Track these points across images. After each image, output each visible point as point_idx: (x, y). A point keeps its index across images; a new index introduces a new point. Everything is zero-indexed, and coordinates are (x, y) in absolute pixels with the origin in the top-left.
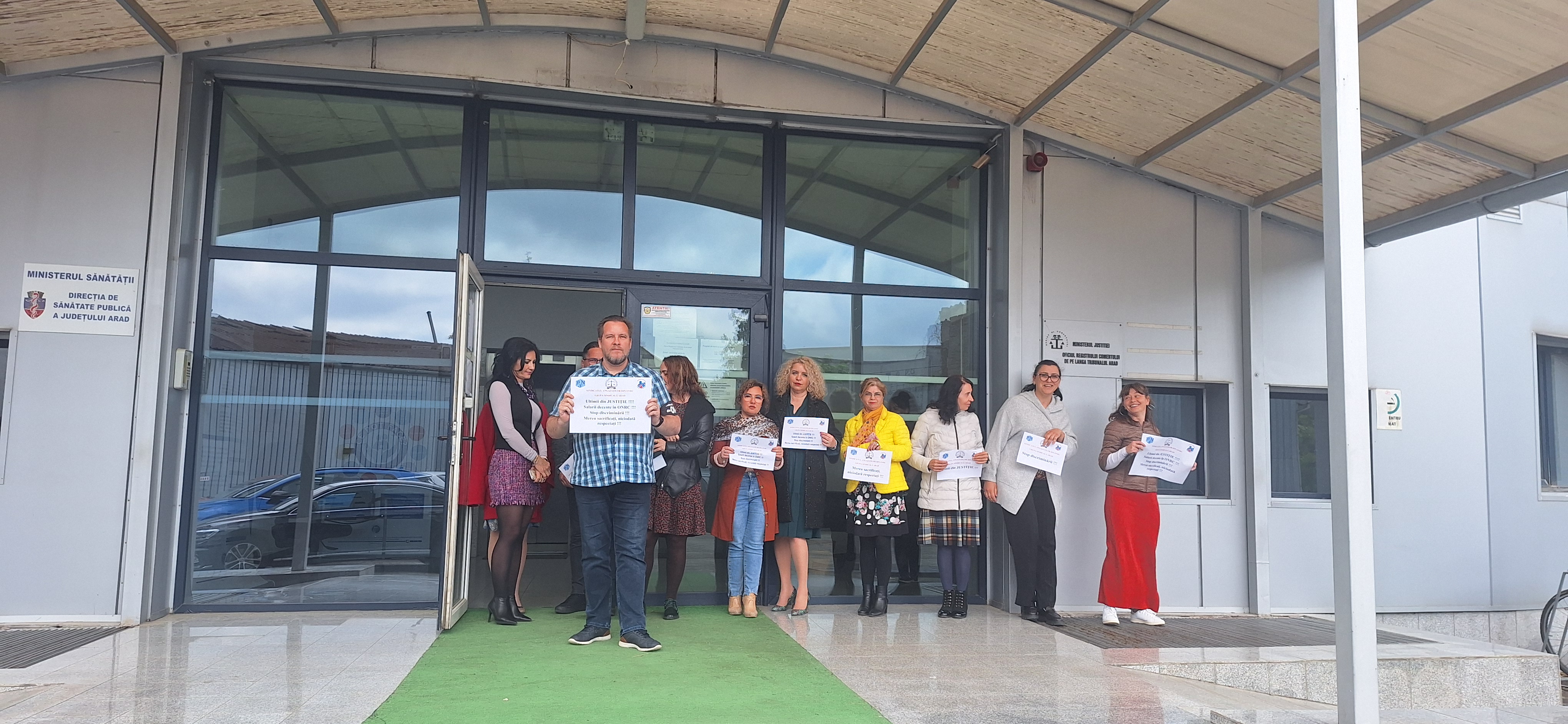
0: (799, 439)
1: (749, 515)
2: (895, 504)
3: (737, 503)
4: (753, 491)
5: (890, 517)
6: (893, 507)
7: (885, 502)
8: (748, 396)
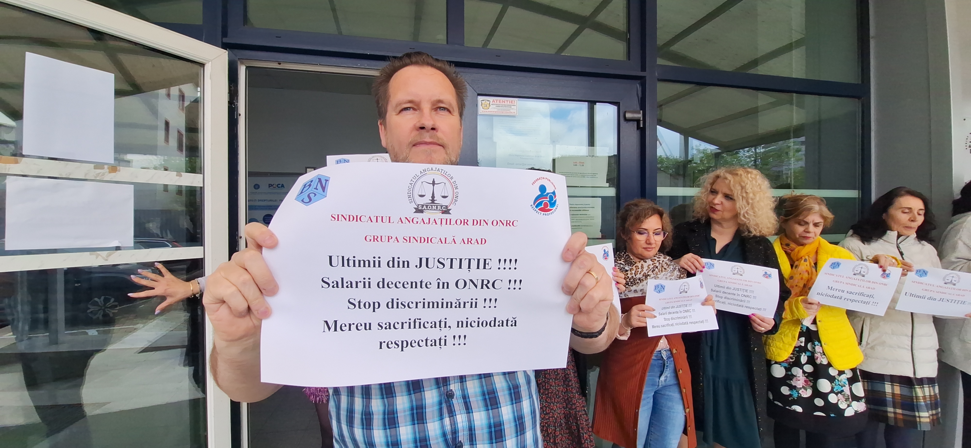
4: (666, 377)
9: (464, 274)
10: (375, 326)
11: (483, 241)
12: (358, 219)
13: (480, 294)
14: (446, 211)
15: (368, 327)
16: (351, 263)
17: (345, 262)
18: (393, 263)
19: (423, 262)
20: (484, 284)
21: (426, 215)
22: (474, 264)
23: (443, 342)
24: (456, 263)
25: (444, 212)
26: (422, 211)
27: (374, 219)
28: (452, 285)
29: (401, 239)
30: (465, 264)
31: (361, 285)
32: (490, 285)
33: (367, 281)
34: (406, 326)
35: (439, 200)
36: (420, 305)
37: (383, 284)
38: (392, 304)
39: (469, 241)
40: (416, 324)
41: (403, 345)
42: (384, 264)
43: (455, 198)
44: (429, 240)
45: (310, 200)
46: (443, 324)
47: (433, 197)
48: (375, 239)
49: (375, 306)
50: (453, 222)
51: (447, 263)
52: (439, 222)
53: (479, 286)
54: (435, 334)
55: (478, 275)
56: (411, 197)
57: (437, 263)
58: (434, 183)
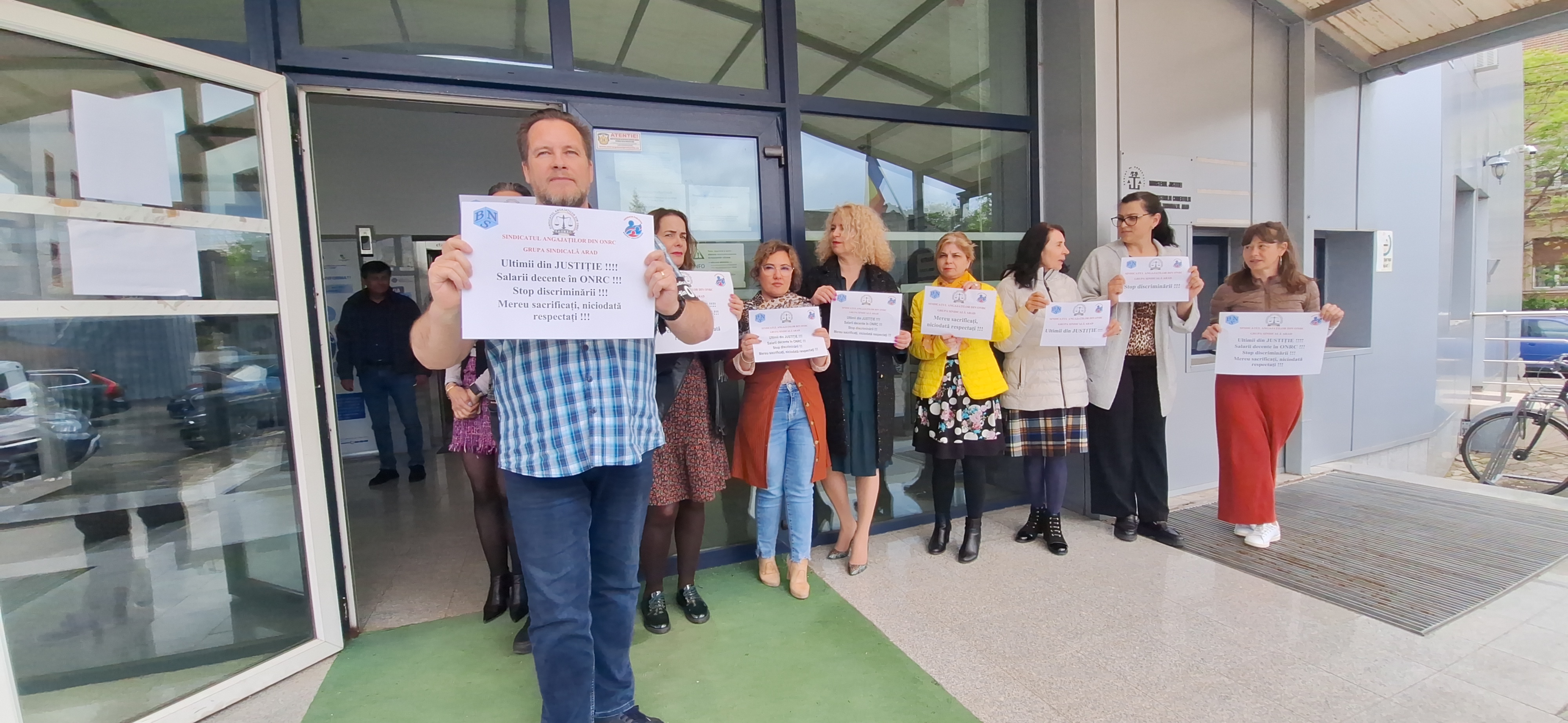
0: (855, 326)
1: (790, 447)
2: (990, 411)
3: (771, 432)
4: (795, 411)
5: (982, 430)
6: (986, 416)
7: (976, 410)
8: (769, 268)
9: (585, 273)
10: (530, 305)
11: (596, 253)
12: (519, 237)
13: (597, 286)
14: (572, 234)
15: (526, 305)
16: (515, 264)
17: (512, 263)
18: (541, 265)
19: (560, 265)
20: (598, 280)
21: (560, 236)
22: (591, 266)
23: (574, 317)
24: (580, 266)
25: (570, 235)
26: (557, 234)
27: (529, 238)
28: (578, 280)
29: (545, 250)
30: (585, 266)
31: (521, 278)
32: (602, 280)
33: (525, 276)
34: (550, 306)
35: (567, 227)
36: (559, 293)
37: (535, 278)
38: (541, 292)
39: (587, 252)
40: (557, 305)
41: (549, 318)
42: (535, 265)
43: (577, 227)
44: (563, 251)
45: (487, 226)
46: (574, 306)
47: (564, 225)
48: (530, 250)
49: (530, 293)
50: (576, 240)
51: (575, 266)
52: (568, 240)
53: (595, 281)
54: (569, 312)
55: (594, 273)
56: (550, 225)
57: (568, 266)
58: (564, 218)
